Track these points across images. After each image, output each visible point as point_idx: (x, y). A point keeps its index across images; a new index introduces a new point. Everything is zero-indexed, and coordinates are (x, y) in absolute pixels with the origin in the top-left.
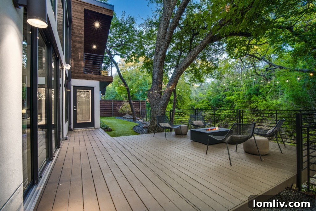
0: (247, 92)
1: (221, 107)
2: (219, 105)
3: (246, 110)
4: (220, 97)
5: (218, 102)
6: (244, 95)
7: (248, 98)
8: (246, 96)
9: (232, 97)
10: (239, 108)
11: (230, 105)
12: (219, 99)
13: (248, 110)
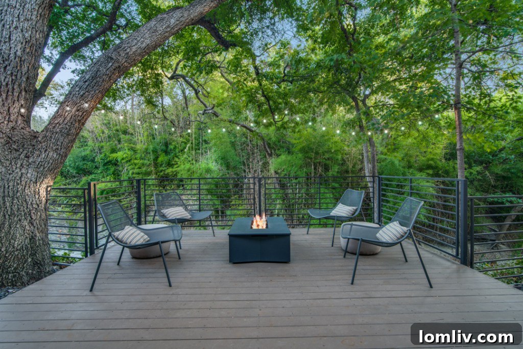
0: (151, 147)
1: (90, 173)
2: (84, 170)
3: (150, 179)
4: (88, 152)
5: (81, 163)
6: (146, 151)
7: (152, 157)
8: (150, 153)
9: (119, 155)
10: (134, 176)
11: (112, 169)
12: (86, 156)
13: (153, 179)
